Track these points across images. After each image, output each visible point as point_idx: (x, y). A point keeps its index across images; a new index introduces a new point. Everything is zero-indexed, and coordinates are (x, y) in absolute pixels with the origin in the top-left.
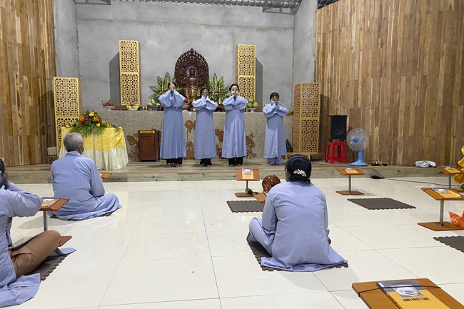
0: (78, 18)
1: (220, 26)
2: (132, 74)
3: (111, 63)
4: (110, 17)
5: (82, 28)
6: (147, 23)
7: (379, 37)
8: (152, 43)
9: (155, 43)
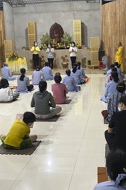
0: (13, 13)
1: (68, 11)
2: (33, 35)
3: (26, 30)
4: (25, 11)
5: (15, 17)
6: (39, 13)
7: (115, 20)
8: (41, 21)
9: (42, 21)
